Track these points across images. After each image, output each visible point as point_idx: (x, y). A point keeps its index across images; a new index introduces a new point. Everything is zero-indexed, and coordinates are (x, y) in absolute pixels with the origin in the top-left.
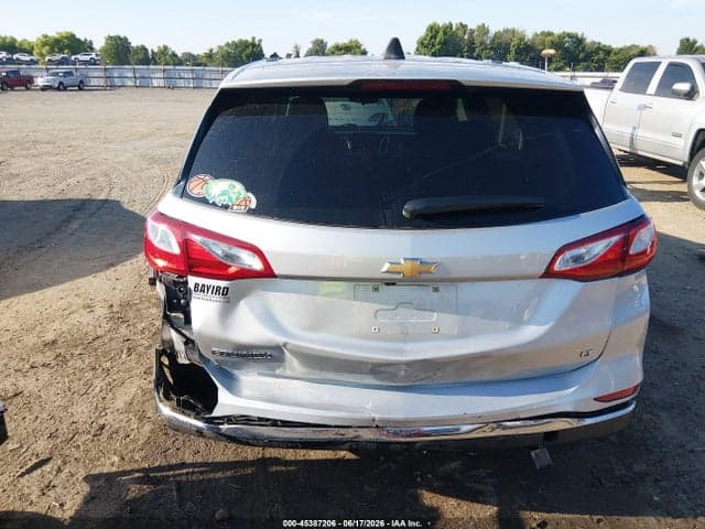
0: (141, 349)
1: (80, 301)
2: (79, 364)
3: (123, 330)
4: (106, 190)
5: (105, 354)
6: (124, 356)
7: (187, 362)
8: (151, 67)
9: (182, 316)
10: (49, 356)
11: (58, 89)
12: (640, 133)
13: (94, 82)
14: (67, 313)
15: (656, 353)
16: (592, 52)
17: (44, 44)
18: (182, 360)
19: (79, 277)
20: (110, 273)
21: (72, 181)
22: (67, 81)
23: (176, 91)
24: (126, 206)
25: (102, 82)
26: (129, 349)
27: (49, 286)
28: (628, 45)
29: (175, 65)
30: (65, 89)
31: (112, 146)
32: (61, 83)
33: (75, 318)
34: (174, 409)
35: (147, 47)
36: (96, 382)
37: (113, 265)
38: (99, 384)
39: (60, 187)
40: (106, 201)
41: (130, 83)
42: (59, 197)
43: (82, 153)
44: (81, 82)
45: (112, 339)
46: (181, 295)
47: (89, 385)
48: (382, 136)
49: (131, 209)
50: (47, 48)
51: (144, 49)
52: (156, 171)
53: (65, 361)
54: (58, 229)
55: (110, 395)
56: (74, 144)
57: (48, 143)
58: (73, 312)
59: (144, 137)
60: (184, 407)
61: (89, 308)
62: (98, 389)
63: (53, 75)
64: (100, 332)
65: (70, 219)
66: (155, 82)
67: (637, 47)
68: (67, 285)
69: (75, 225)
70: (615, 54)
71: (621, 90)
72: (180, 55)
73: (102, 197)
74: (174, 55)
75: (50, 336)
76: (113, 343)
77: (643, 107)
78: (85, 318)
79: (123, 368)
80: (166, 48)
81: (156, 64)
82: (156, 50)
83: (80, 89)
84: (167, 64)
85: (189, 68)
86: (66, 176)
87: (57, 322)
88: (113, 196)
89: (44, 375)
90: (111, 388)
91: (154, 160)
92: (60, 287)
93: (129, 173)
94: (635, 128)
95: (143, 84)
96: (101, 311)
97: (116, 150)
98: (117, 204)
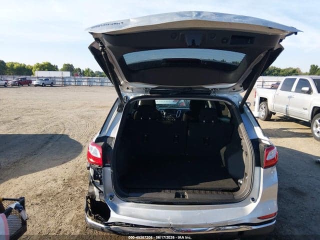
0: (76, 198)
1: (51, 178)
2: (51, 204)
3: (69, 190)
4: (63, 130)
5: (62, 200)
6: (69, 201)
7: (99, 200)
8: (82, 77)
9: (99, 181)
10: (39, 200)
11: (42, 86)
12: (290, 108)
13: (57, 83)
14: (46, 182)
15: (294, 203)
16: (272, 71)
17: (37, 67)
18: (98, 199)
19: (51, 167)
20: (64, 165)
21: (48, 126)
22: (46, 83)
23: (92, 87)
24: (70, 137)
25: (61, 83)
26: (71, 198)
27: (38, 171)
28: (288, 67)
29: (92, 76)
30: (45, 86)
31: (65, 111)
32: (43, 83)
33: (49, 185)
34: (92, 220)
35: (81, 68)
36: (58, 211)
37: (65, 162)
38: (59, 212)
39: (43, 129)
40: (63, 135)
41: (73, 84)
42: (43, 133)
43: (53, 114)
44: (52, 83)
45: (64, 194)
46: (99, 173)
47: (55, 213)
48: (178, 110)
49: (73, 138)
50: (38, 68)
51: (79, 69)
52: (84, 122)
53: (45, 202)
54: (42, 147)
55: (64, 217)
56: (50, 110)
57: (38, 109)
58: (49, 182)
59: (79, 107)
60: (96, 219)
61: (55, 180)
62: (59, 214)
63: (40, 80)
64: (59, 191)
65: (47, 143)
66: (84, 84)
67: (291, 68)
68: (46, 171)
69: (50, 145)
70: (282, 71)
71: (281, 90)
72: (94, 72)
73: (61, 133)
74: (92, 72)
75: (39, 192)
76: (65, 195)
77: (290, 97)
78: (54, 185)
79: (69, 206)
80: (89, 69)
81: (84, 76)
82: (84, 70)
83: (51, 86)
84: (89, 76)
85: (98, 78)
86: (46, 124)
87: (42, 186)
88: (65, 133)
89: (37, 208)
90: (64, 214)
91: (83, 117)
92: (43, 171)
93: (73, 122)
94: (287, 106)
95: (79, 84)
96: (60, 182)
97: (66, 113)
98: (67, 136)
